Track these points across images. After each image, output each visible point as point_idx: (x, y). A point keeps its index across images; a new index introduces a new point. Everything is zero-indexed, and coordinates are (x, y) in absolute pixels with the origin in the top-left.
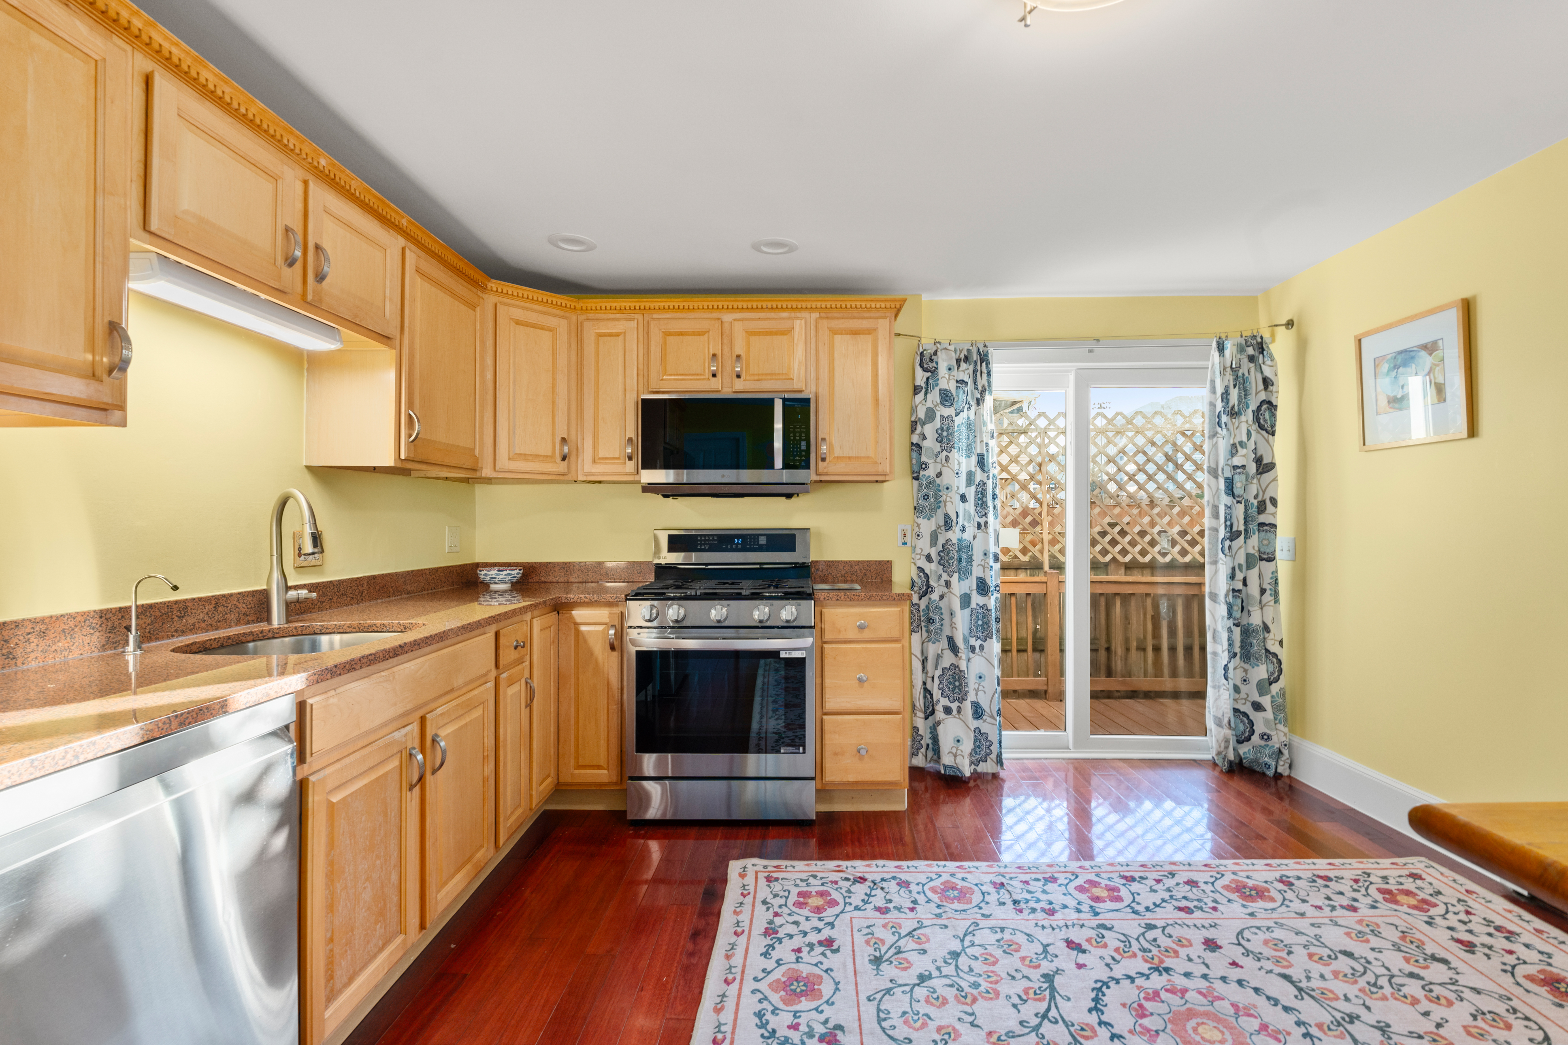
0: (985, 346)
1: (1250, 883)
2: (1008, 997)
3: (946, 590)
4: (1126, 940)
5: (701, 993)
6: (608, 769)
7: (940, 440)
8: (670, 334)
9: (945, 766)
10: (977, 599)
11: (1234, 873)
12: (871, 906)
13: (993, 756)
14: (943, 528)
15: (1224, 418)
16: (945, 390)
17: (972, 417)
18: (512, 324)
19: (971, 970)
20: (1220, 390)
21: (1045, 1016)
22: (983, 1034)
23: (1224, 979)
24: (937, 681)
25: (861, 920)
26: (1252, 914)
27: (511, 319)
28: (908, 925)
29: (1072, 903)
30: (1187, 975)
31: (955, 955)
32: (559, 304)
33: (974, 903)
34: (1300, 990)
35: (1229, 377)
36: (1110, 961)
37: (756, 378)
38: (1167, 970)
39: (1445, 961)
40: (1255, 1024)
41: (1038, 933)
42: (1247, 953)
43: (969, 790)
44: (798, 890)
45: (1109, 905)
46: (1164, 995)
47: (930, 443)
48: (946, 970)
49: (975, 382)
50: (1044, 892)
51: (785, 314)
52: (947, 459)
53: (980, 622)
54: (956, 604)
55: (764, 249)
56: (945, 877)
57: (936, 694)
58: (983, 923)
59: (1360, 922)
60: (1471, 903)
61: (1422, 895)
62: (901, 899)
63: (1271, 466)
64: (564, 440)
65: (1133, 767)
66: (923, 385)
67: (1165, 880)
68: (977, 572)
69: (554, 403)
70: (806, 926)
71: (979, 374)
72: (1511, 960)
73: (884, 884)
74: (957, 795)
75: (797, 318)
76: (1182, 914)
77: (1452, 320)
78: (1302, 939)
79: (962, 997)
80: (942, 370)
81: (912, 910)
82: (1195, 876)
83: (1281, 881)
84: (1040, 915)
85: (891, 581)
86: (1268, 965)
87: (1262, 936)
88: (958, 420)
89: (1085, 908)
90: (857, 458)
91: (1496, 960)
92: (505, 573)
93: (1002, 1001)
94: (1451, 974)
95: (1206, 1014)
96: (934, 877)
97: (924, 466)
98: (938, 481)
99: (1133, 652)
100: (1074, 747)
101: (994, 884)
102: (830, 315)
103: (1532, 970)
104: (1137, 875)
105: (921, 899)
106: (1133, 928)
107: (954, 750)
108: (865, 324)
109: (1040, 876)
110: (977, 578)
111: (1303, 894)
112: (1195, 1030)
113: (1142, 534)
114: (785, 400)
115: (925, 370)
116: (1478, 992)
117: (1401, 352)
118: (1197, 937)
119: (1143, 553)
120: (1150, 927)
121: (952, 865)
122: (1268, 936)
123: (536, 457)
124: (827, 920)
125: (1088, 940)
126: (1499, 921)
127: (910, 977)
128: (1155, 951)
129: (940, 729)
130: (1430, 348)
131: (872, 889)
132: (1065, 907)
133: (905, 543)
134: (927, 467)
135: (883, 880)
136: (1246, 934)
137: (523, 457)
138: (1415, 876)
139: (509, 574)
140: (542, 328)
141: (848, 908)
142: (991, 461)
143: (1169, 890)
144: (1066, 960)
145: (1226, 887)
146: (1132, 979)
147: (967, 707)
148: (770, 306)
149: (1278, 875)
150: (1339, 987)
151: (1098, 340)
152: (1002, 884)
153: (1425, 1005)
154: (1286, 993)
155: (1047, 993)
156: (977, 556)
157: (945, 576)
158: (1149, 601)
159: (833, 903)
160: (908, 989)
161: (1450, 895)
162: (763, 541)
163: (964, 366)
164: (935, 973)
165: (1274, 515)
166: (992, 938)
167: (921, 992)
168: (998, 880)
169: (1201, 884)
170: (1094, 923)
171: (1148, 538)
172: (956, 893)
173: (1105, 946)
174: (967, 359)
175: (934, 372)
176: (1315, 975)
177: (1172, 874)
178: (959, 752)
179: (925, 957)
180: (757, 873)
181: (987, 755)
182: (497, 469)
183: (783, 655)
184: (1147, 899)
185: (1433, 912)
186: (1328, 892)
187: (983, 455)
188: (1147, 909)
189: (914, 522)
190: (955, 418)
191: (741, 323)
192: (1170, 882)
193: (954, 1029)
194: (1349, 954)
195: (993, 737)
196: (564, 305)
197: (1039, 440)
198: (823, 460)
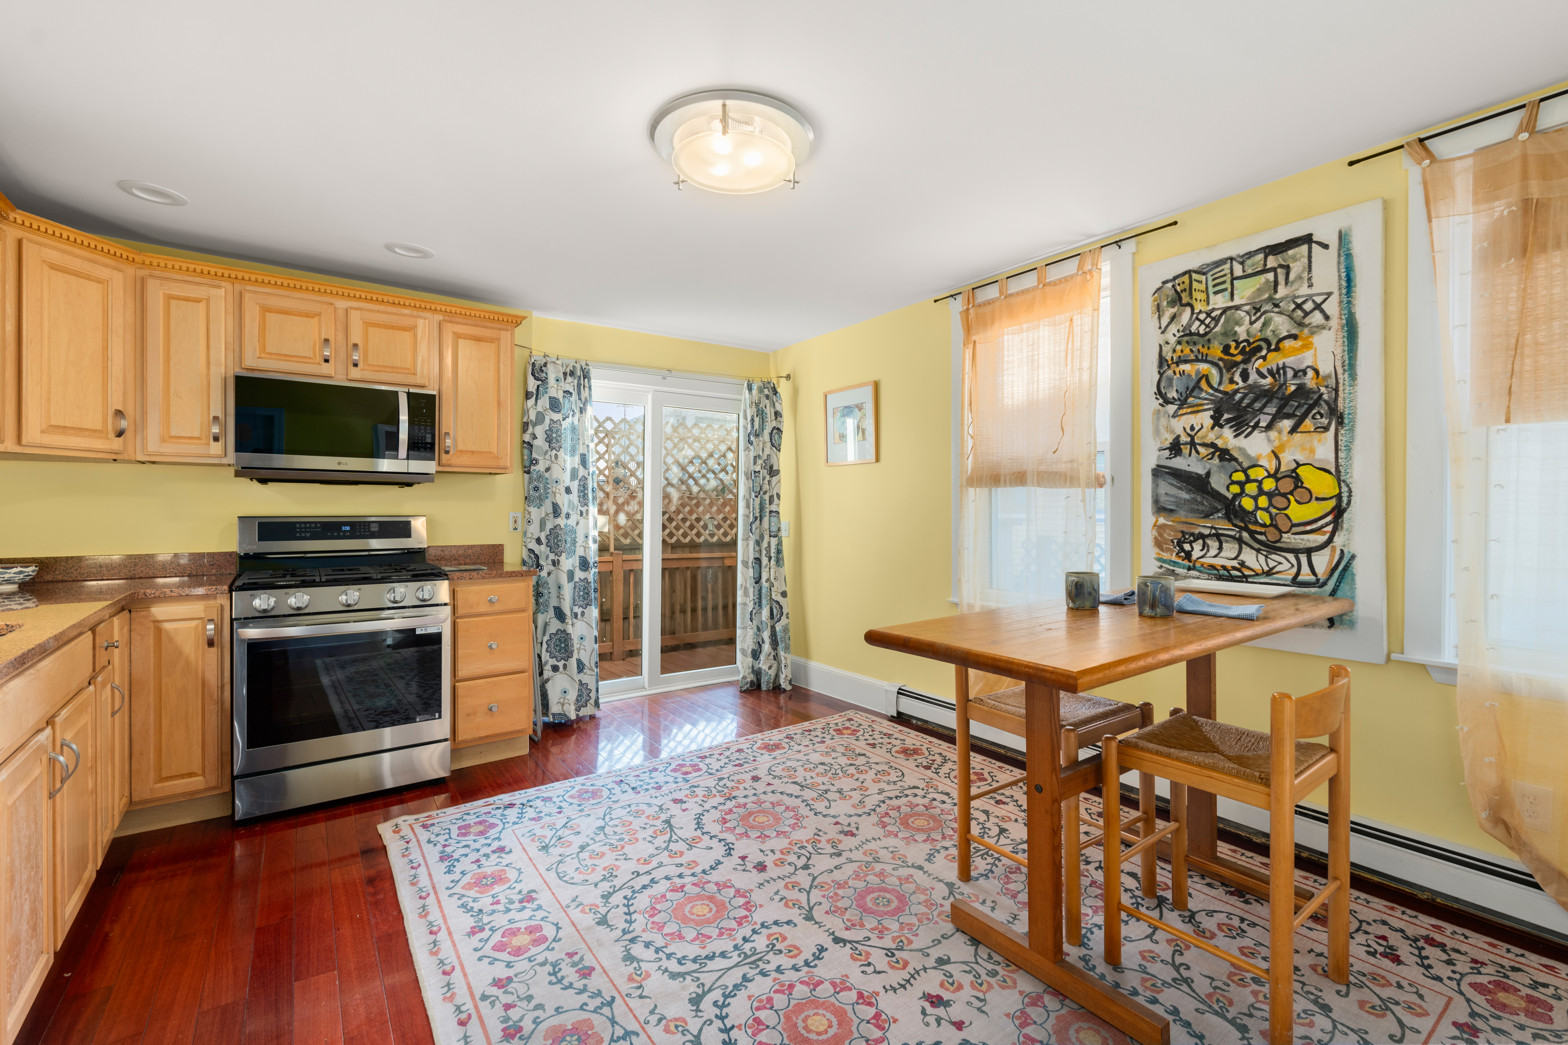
0: (587, 365)
1: (771, 743)
2: (644, 839)
3: (552, 568)
4: (709, 789)
5: (400, 912)
6: (203, 775)
7: (549, 440)
8: (270, 311)
9: (554, 715)
10: (579, 575)
11: (762, 740)
12: (527, 819)
13: (592, 701)
14: (551, 516)
15: (752, 438)
16: (554, 398)
17: (576, 422)
18: (46, 269)
19: (615, 833)
20: (749, 418)
21: (670, 841)
22: (635, 861)
23: (765, 793)
24: (545, 646)
25: (520, 830)
26: (774, 758)
27: (44, 261)
28: (560, 821)
29: (671, 779)
30: (745, 797)
31: (602, 828)
32: (112, 252)
33: (605, 797)
34: (802, 786)
35: (754, 409)
36: (701, 802)
37: (376, 369)
38: (734, 798)
39: (864, 755)
40: (783, 808)
41: (654, 801)
42: (775, 777)
43: (574, 730)
44: (457, 826)
45: (694, 774)
46: (734, 810)
47: (540, 442)
48: (597, 839)
49: (579, 394)
50: (651, 778)
51: (406, 311)
52: (556, 456)
53: (581, 593)
54: (564, 578)
55: (397, 250)
56: (578, 788)
57: (545, 656)
58: (614, 806)
59: (827, 748)
60: (874, 726)
61: (853, 728)
62: (550, 808)
63: (777, 472)
64: (119, 413)
65: (690, 693)
66: (535, 392)
67: (725, 753)
68: (580, 552)
69: (105, 369)
70: (477, 845)
71: (582, 387)
72: (890, 746)
73: (531, 803)
74: (562, 737)
75: (421, 317)
76: (738, 768)
77: (869, 391)
78: (801, 763)
79: (613, 848)
80: (551, 381)
81: (560, 813)
82: (741, 746)
83: (787, 737)
84: (652, 791)
85: (503, 562)
86: (785, 780)
87: (781, 767)
88: (566, 424)
89: (680, 780)
90: (479, 452)
91: (884, 748)
92: (15, 570)
93: (641, 842)
94: (867, 759)
95: (759, 812)
96: (569, 789)
97: (534, 462)
98: (547, 475)
99: (678, 615)
100: (649, 686)
101: (616, 782)
102: (453, 319)
103: (897, 748)
104: (707, 754)
105: (564, 804)
106: (711, 782)
107: (562, 700)
108: (488, 333)
109: (646, 770)
110: (580, 557)
111: (798, 741)
112: (754, 820)
113: (684, 520)
114: (409, 394)
115: (537, 379)
116: (877, 764)
117: (846, 407)
118: (748, 777)
119: (685, 535)
120: (721, 779)
121: (580, 779)
122: (784, 766)
123: (79, 431)
124: (492, 837)
125: (686, 796)
126: (885, 731)
127: (575, 849)
128: (726, 790)
129: (549, 686)
130: (860, 407)
131: (522, 809)
132: (667, 783)
133: (515, 529)
134: (537, 463)
135: (528, 801)
136: (773, 768)
137: (63, 429)
138: (850, 720)
139: (21, 572)
140: (88, 278)
141: (507, 825)
142: (591, 460)
143: (728, 757)
144: (675, 809)
145: (759, 748)
146: (716, 808)
147: (573, 662)
148: (391, 301)
149: (785, 735)
150: (819, 780)
151: (670, 371)
152: (622, 781)
153: (857, 776)
154: (795, 790)
155: (668, 829)
156: (580, 539)
157: (552, 556)
158: (689, 573)
159: (493, 826)
160: (574, 856)
161: (865, 725)
162: (374, 528)
163: (569, 379)
164: (591, 842)
165: (778, 505)
166: (624, 812)
167: (584, 855)
168: (618, 779)
169: (746, 750)
170: (687, 786)
171: (688, 524)
172: (589, 794)
173: (697, 796)
174: (572, 373)
175: (544, 381)
176: (808, 777)
177: (728, 749)
178: (566, 701)
179: (580, 836)
180: (410, 825)
181: (587, 701)
182: (24, 442)
183: (418, 632)
184: (716, 765)
185: (858, 734)
186: (811, 737)
187: (585, 455)
188: (717, 770)
189: (525, 509)
190: (563, 423)
191: (358, 312)
192: (727, 753)
193: (614, 865)
194: (823, 764)
195: (592, 686)
196: (118, 254)
197: (606, 441)
198: (447, 452)
